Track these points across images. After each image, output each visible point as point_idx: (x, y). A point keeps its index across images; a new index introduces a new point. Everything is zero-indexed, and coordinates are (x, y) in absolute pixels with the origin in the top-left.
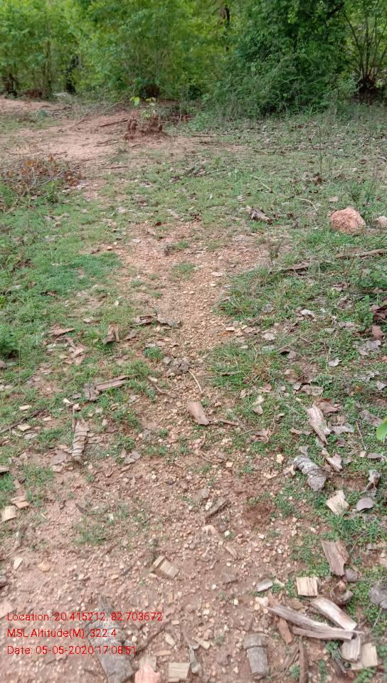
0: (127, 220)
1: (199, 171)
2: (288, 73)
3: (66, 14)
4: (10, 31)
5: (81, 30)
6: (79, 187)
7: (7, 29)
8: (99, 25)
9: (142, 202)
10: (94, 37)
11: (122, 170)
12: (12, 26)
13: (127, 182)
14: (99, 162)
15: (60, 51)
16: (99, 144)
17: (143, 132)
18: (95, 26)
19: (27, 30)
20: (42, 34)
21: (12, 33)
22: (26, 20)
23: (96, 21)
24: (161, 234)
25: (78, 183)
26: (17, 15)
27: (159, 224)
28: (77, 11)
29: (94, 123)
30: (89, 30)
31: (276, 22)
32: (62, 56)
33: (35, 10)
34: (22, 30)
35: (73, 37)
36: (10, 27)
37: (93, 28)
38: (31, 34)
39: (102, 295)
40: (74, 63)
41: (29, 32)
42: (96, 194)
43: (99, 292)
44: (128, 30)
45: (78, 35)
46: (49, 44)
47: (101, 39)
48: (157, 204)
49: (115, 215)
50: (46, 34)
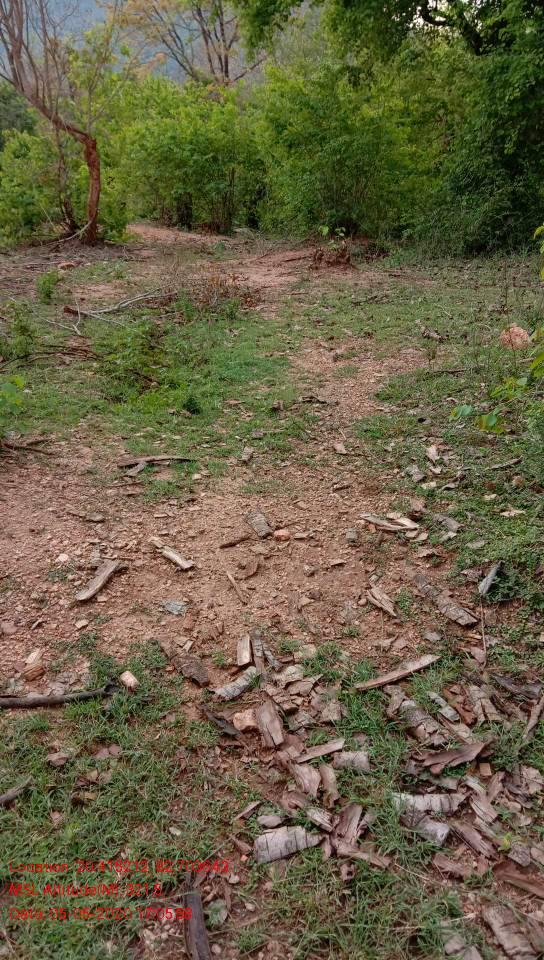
0: (301, 334)
1: (382, 299)
2: (503, 209)
3: (257, 139)
4: (192, 156)
5: (273, 156)
6: (258, 308)
7: (189, 154)
8: (293, 151)
9: (319, 322)
10: (287, 165)
11: (302, 296)
12: (195, 150)
13: (306, 306)
14: (279, 289)
15: (246, 179)
16: (281, 275)
17: (329, 262)
18: (289, 152)
19: (212, 154)
20: (226, 160)
21: (194, 158)
22: (211, 143)
23: (290, 146)
24: (333, 346)
25: (257, 305)
26: (202, 138)
27: (332, 338)
28: (270, 135)
29: (278, 257)
30: (282, 157)
31: (491, 153)
32: (247, 185)
33: (223, 133)
34: (205, 155)
35: (262, 163)
36: (193, 151)
37: (286, 155)
38: (215, 159)
39: (272, 384)
40: (261, 194)
41: (212, 157)
42: (273, 314)
43: (269, 381)
44: (325, 157)
45: (268, 161)
46: (233, 172)
47: (294, 166)
48: (333, 324)
49: (291, 331)
50: (232, 159)
